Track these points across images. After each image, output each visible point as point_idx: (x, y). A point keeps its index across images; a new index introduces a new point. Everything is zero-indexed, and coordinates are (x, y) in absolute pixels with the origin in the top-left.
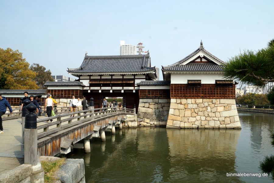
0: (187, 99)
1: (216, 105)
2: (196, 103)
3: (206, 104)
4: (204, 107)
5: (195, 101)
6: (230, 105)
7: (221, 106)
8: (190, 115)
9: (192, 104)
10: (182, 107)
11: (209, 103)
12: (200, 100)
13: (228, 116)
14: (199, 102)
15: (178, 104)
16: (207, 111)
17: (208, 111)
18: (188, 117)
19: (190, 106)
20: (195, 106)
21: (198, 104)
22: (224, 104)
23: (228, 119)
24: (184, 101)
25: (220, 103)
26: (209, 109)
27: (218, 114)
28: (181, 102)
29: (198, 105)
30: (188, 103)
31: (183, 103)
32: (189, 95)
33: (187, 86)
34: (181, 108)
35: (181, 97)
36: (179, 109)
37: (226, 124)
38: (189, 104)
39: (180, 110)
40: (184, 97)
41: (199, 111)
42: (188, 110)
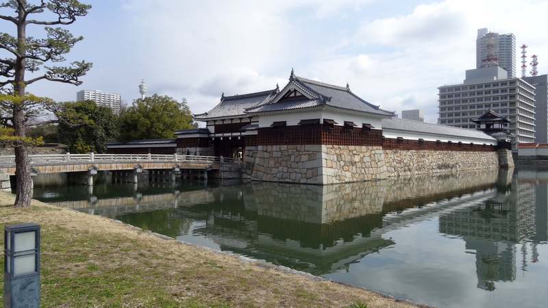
0: (272, 146)
1: (300, 153)
2: (280, 151)
3: (290, 152)
4: (288, 155)
5: (280, 148)
7: (306, 154)
8: (273, 166)
10: (266, 155)
11: (294, 150)
12: (284, 147)
13: (310, 167)
14: (283, 149)
15: (264, 151)
17: (291, 160)
18: (271, 168)
19: (275, 154)
20: (279, 154)
21: (282, 151)
22: (309, 151)
23: (310, 171)
24: (269, 148)
25: (305, 151)
26: (293, 157)
27: (300, 164)
28: (267, 149)
29: (282, 153)
30: (273, 150)
31: (269, 150)
32: (274, 141)
33: (271, 130)
34: (266, 157)
35: (266, 144)
36: (264, 158)
37: (307, 179)
38: (274, 152)
40: (269, 143)
41: (283, 161)
42: (272, 160)
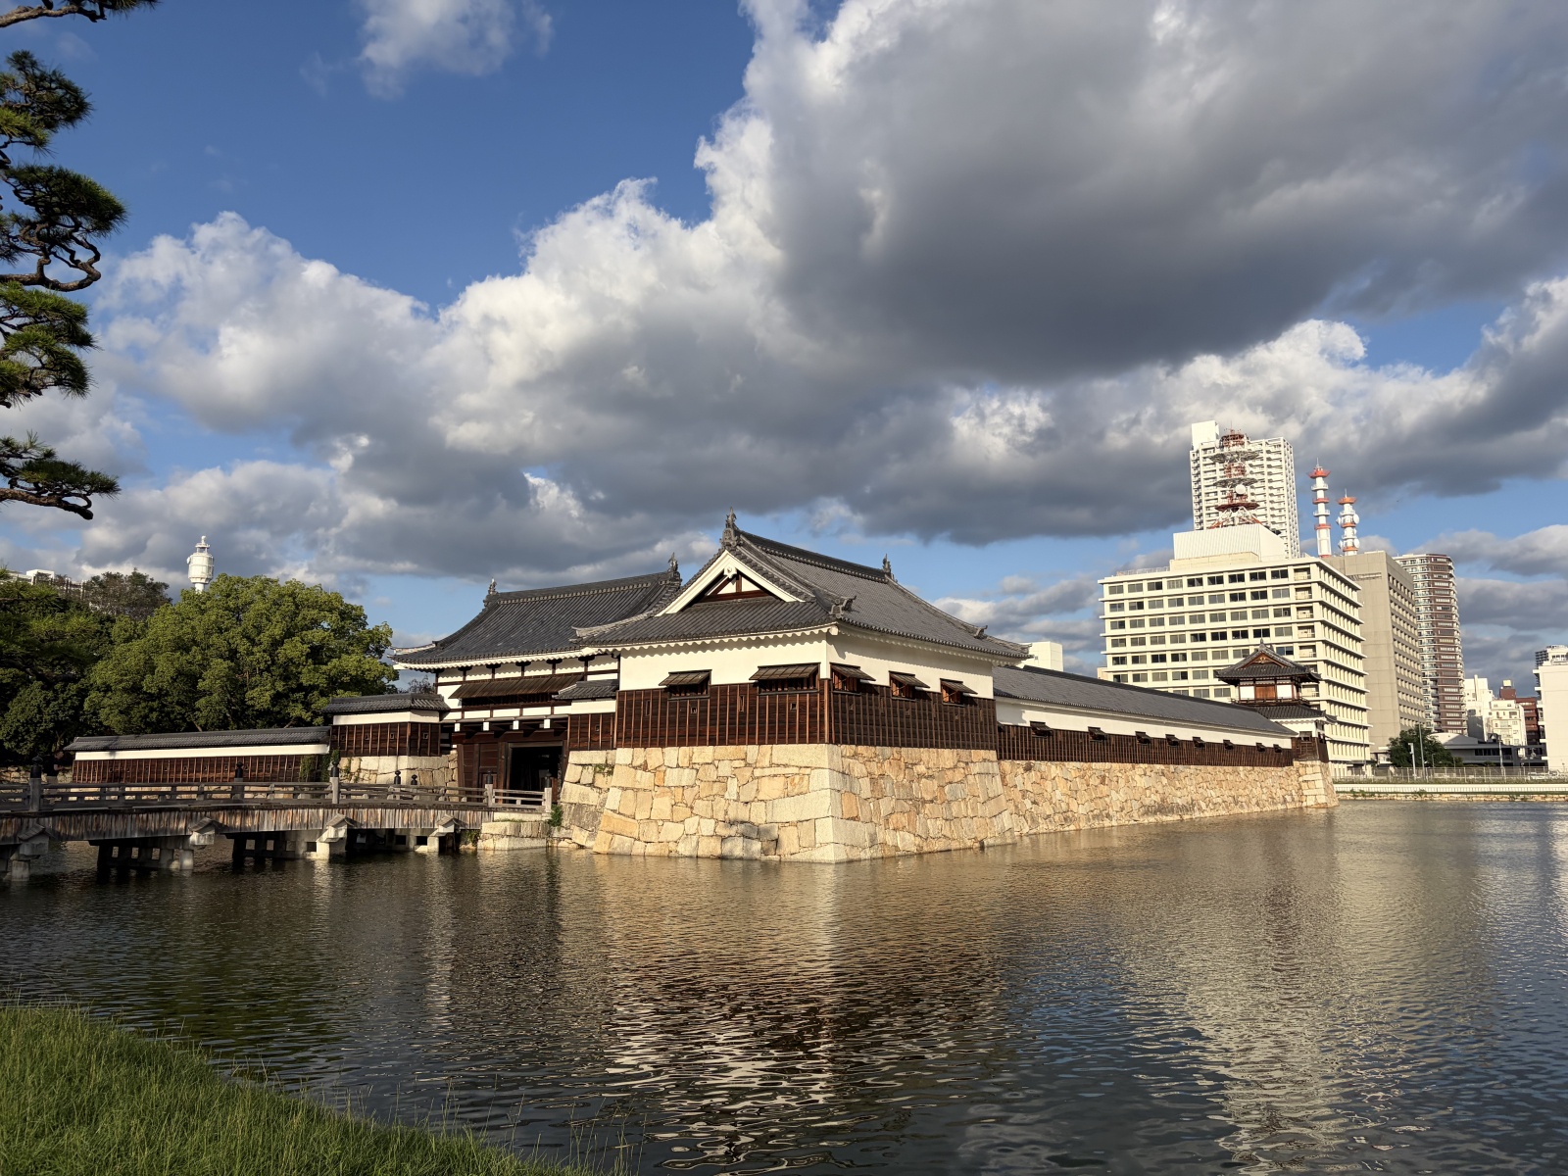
0: (662, 747)
1: (757, 773)
2: (691, 765)
4: (715, 778)
5: (691, 758)
6: (808, 771)
7: (775, 776)
9: (678, 766)
10: (645, 779)
11: (737, 764)
12: (704, 753)
13: (794, 819)
14: (701, 761)
15: (635, 768)
16: (723, 796)
17: (727, 796)
18: (660, 823)
19: (673, 777)
20: (687, 777)
21: (697, 766)
22: (785, 766)
23: (793, 833)
24: (654, 755)
25: (771, 763)
26: (733, 785)
27: (757, 809)
31: (651, 765)
32: (671, 732)
33: (665, 696)
34: (642, 786)
35: (645, 742)
36: (636, 790)
37: (780, 856)
39: (640, 794)
40: (655, 741)
41: (699, 798)
42: (663, 794)
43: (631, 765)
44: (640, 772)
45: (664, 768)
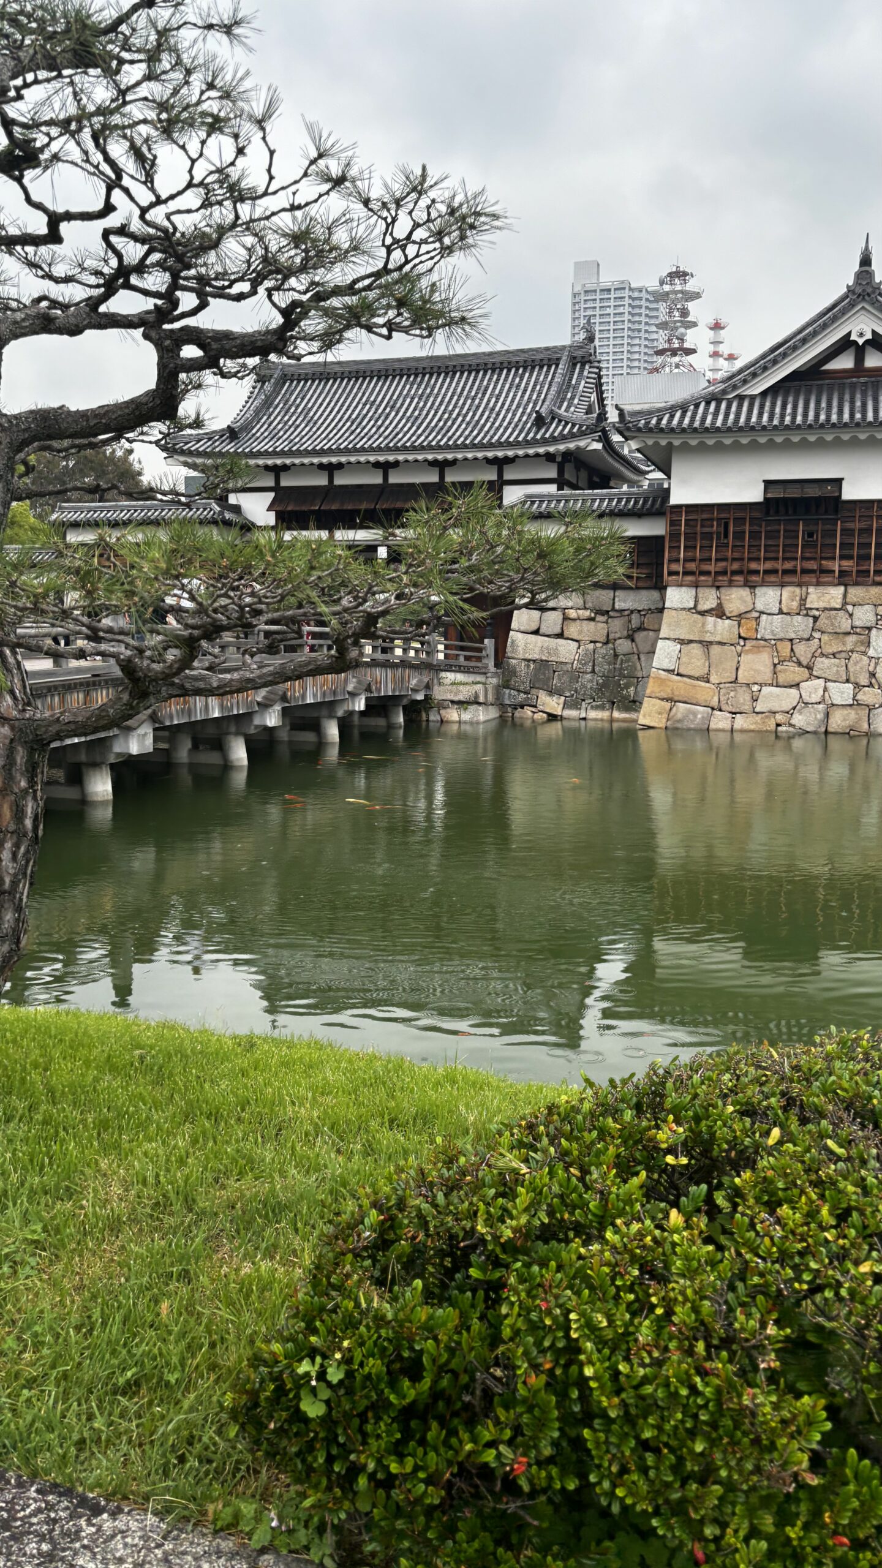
0: (753, 587)
2: (803, 609)
3: (865, 616)
5: (803, 600)
8: (767, 676)
9: (781, 612)
10: (723, 629)
15: (703, 613)
16: (864, 653)
18: (756, 688)
19: (771, 626)
20: (797, 626)
24: (737, 598)
28: (720, 605)
29: (816, 619)
30: (760, 606)
31: (732, 607)
32: (769, 565)
33: (757, 515)
34: (718, 639)
35: (721, 579)
36: (707, 645)
38: (764, 617)
39: (715, 650)
40: (739, 578)
41: (823, 655)
42: (757, 649)
43: (695, 610)
44: (710, 620)
45: (756, 615)
